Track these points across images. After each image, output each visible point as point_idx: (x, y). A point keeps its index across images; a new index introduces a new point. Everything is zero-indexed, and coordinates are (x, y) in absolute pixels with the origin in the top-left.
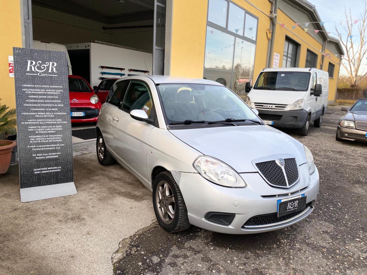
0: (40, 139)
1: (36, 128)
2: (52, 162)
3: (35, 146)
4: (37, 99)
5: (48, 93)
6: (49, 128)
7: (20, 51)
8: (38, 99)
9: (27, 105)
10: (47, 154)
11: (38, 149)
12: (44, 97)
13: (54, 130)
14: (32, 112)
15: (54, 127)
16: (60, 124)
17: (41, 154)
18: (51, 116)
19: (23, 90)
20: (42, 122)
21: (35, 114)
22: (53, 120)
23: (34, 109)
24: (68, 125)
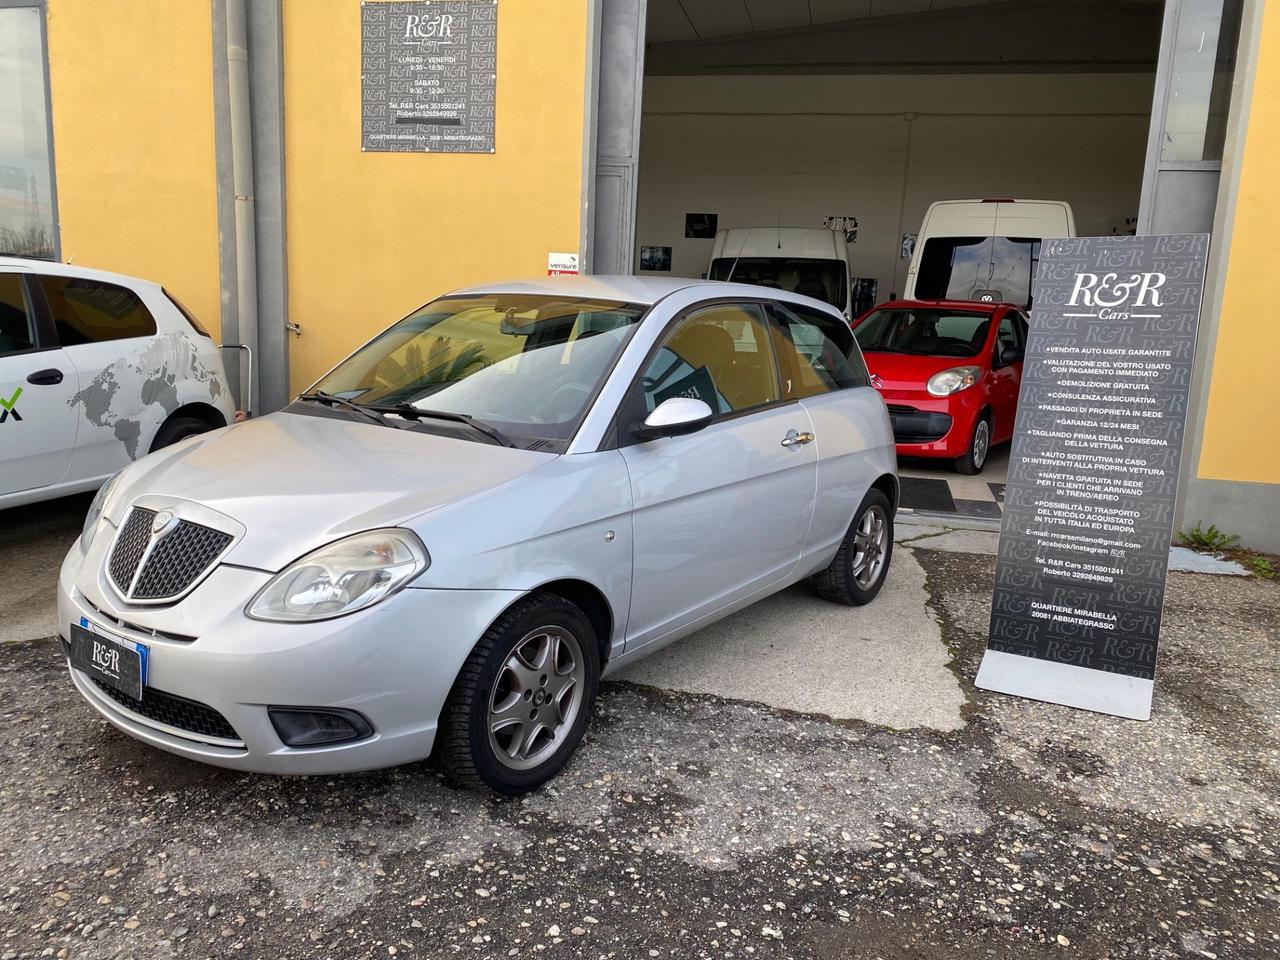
0: (1064, 514)
1: (1060, 480)
2: (1091, 595)
3: (1046, 534)
4: (1080, 391)
5: (1119, 373)
6: (1099, 484)
8: (1084, 391)
9: (1049, 408)
10: (1079, 566)
11: (1055, 545)
12: (1103, 385)
13: (1116, 494)
14: (1058, 428)
15: (1116, 482)
16: (1140, 477)
17: (1061, 563)
18: (1115, 446)
19: (1045, 362)
20: (1082, 461)
21: (1066, 435)
22: (1119, 460)
23: (1064, 422)
24: (1168, 481)
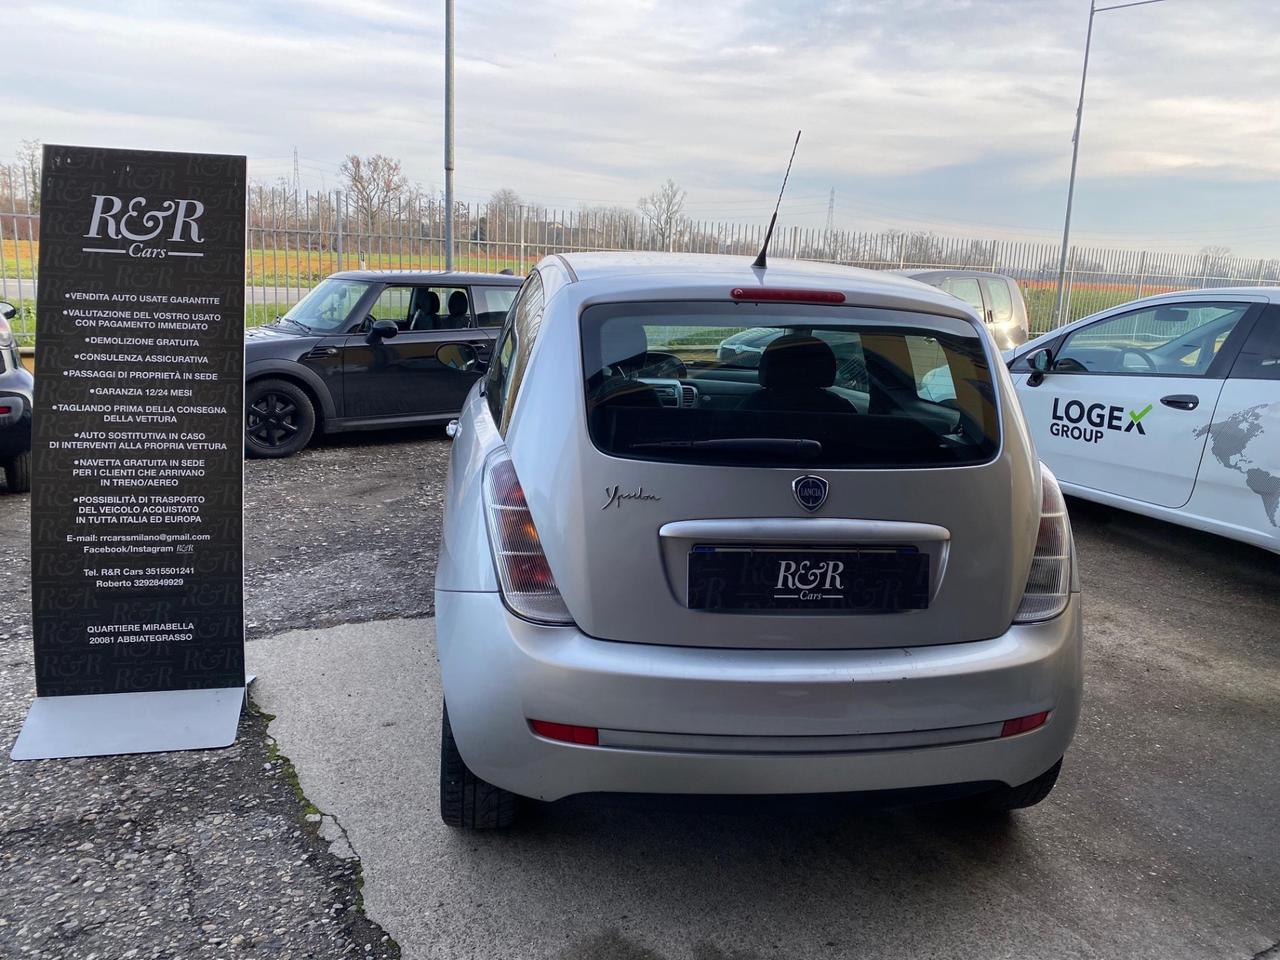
0: (114, 510)
1: (102, 467)
2: (160, 604)
3: (93, 538)
4: (115, 350)
5: (162, 325)
6: (153, 467)
7: (69, 161)
8: (121, 349)
9: (77, 373)
10: (141, 572)
11: (106, 550)
12: (142, 341)
13: (174, 477)
14: (92, 400)
15: (174, 463)
16: (198, 454)
17: (117, 571)
18: (166, 419)
19: (65, 312)
20: (128, 441)
21: (104, 408)
22: (173, 436)
23: (99, 391)
24: (231, 455)
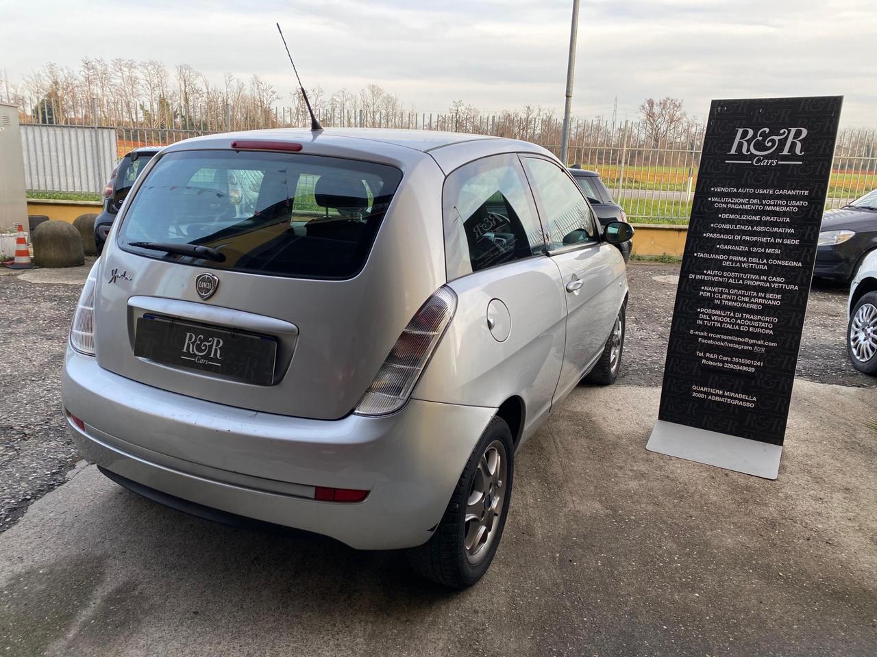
0: (720, 319)
1: (717, 293)
2: (738, 381)
3: (705, 334)
4: (736, 222)
5: (767, 208)
6: (748, 296)
7: (725, 108)
8: (739, 222)
9: (711, 235)
10: (729, 359)
11: (711, 342)
12: (753, 218)
13: (760, 304)
14: (719, 252)
15: (761, 295)
16: (778, 291)
17: (716, 356)
18: (761, 267)
19: (709, 199)
20: (735, 278)
21: (724, 257)
22: (764, 278)
23: (722, 247)
24: (801, 294)
